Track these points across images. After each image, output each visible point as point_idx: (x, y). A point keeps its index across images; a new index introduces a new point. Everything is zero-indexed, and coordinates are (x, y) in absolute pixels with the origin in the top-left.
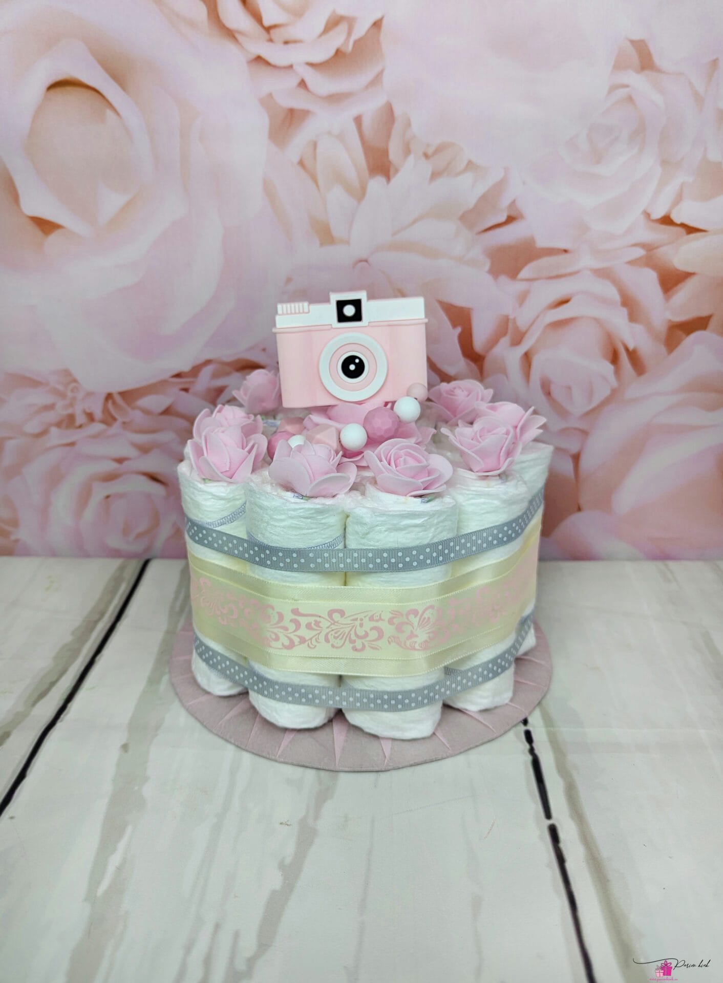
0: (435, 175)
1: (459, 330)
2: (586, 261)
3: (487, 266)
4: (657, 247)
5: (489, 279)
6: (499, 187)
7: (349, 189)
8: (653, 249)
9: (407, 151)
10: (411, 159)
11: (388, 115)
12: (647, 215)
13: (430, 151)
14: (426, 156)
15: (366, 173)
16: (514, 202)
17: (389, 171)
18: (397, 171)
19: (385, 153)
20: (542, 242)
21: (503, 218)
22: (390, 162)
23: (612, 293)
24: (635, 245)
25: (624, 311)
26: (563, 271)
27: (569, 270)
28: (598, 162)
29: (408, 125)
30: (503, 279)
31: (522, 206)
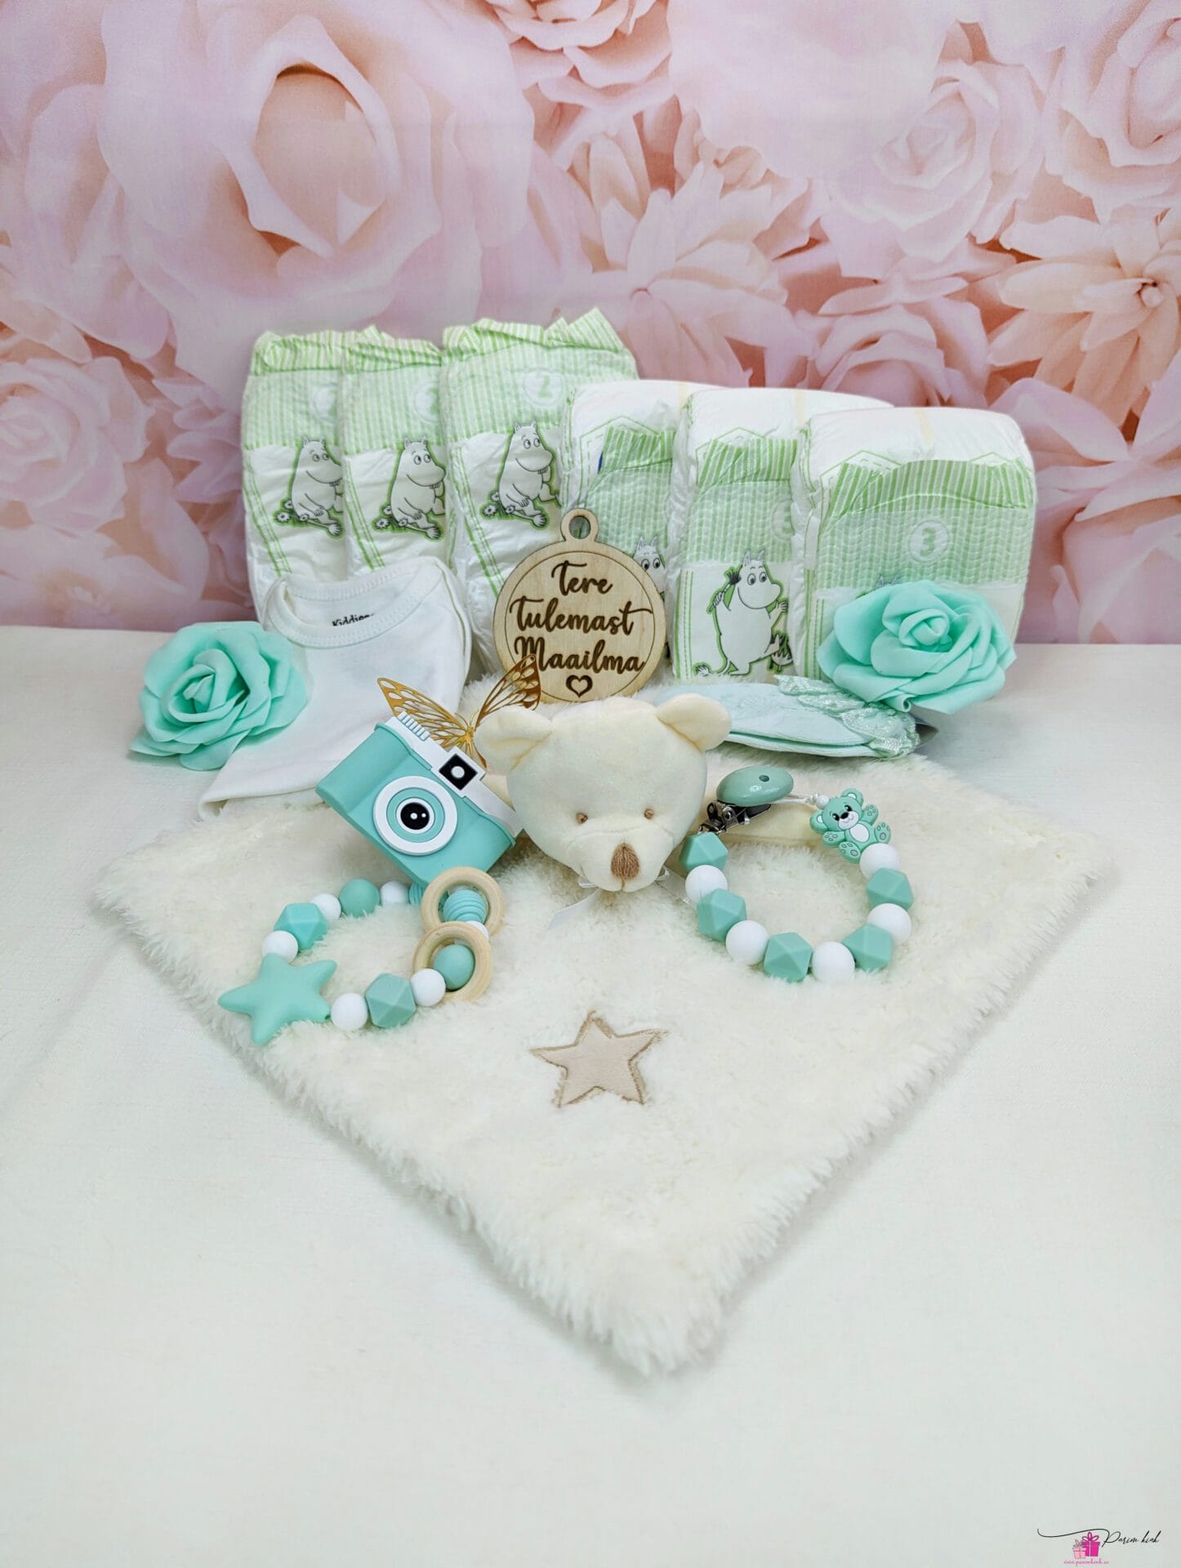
0: (727, 188)
2: (899, 293)
3: (784, 299)
4: (982, 278)
5: (785, 314)
6: (802, 202)
7: (626, 204)
8: (977, 280)
9: (696, 158)
10: (700, 166)
11: (674, 114)
12: (972, 238)
13: (722, 159)
14: (717, 163)
15: (647, 184)
16: (818, 220)
17: (673, 182)
18: (683, 182)
19: (670, 159)
20: (848, 272)
21: (804, 242)
22: (675, 171)
23: (926, 331)
24: (956, 275)
25: (941, 353)
26: (872, 306)
27: (879, 304)
28: (919, 173)
29: (698, 124)
30: (802, 314)
31: (827, 226)
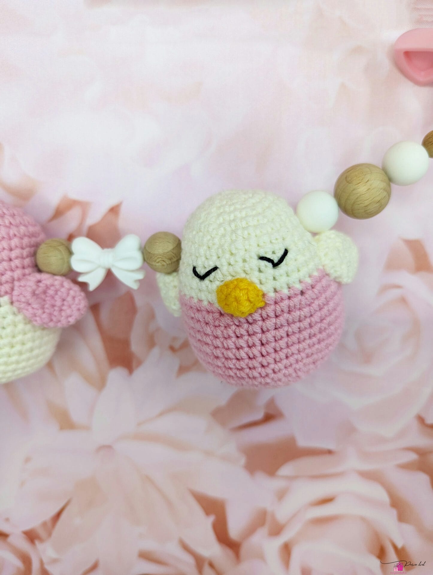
0: (183, 370)
1: (211, 519)
2: (353, 462)
3: (242, 462)
5: (243, 475)
7: (88, 378)
8: (427, 454)
9: (151, 343)
10: (156, 351)
12: (421, 420)
13: (177, 345)
14: (172, 349)
15: (106, 363)
16: (272, 401)
17: (131, 362)
18: (140, 363)
19: (126, 343)
20: (302, 442)
21: (260, 416)
22: (131, 353)
24: (407, 449)
25: (394, 512)
27: (334, 471)
29: (152, 316)
30: (260, 475)
31: (283, 405)
